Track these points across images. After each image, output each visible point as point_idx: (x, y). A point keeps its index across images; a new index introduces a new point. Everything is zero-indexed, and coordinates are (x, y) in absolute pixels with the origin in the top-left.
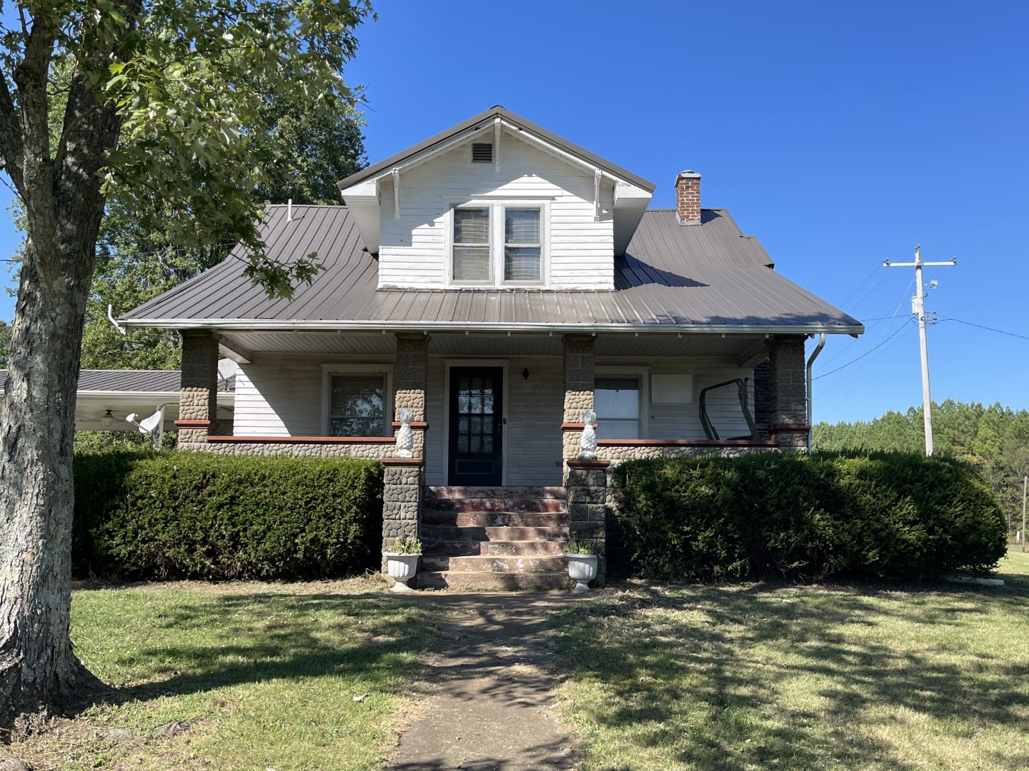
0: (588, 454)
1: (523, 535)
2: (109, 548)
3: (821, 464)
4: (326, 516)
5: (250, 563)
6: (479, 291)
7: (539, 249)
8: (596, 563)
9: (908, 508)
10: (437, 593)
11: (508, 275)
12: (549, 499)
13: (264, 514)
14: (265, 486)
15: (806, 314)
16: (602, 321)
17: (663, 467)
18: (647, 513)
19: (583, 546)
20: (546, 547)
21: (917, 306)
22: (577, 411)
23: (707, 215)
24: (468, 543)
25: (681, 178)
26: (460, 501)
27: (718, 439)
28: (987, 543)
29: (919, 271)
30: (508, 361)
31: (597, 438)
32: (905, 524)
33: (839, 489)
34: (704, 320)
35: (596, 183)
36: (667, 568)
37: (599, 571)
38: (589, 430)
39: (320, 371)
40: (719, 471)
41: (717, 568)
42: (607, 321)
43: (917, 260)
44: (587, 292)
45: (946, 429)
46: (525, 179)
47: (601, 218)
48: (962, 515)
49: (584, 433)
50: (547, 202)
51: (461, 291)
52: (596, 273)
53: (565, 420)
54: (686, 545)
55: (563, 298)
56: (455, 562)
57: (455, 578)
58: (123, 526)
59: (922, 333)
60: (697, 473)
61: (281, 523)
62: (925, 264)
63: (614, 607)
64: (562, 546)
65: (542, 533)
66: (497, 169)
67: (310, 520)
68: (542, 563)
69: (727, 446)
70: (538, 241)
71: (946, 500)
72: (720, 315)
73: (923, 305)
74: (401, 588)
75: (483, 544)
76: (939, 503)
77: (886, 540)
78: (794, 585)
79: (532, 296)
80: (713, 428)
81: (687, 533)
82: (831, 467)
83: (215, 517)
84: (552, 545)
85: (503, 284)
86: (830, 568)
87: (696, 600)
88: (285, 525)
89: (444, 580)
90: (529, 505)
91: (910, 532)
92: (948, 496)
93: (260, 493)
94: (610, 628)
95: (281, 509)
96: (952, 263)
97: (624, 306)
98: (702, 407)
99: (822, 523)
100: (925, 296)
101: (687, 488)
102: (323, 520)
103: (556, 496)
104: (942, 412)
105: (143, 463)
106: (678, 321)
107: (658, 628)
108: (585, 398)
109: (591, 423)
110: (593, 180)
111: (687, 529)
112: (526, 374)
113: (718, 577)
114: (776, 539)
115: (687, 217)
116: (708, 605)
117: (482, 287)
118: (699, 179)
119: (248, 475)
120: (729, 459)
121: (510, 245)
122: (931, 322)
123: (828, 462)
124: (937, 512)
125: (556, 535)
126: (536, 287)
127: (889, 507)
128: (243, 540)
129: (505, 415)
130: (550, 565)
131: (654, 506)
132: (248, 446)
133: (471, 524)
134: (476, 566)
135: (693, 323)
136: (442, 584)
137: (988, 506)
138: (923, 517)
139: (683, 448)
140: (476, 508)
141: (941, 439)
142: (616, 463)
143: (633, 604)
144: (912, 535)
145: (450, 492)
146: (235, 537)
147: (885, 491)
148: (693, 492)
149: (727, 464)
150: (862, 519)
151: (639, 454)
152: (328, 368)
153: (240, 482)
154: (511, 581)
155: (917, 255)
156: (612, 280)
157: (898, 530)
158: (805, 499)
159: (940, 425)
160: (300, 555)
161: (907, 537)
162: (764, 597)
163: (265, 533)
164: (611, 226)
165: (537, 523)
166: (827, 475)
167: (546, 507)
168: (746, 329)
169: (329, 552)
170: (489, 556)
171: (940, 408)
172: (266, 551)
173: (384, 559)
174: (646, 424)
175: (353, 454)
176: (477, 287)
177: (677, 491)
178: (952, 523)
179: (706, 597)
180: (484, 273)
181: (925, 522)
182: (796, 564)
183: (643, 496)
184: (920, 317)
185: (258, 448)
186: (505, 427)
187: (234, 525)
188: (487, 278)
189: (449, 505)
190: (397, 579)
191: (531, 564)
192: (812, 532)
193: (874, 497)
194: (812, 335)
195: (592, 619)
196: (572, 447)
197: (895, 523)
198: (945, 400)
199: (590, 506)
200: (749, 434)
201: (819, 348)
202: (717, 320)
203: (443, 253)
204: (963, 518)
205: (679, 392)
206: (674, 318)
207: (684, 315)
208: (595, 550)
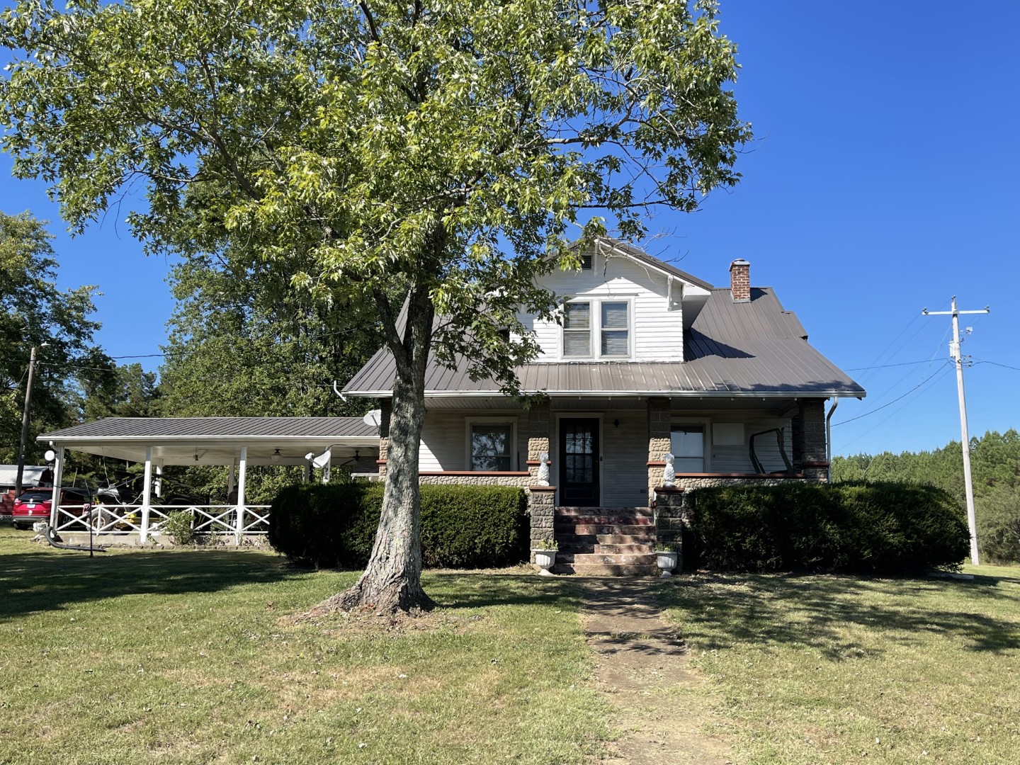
0: (669, 484)
1: (622, 541)
2: (353, 546)
3: (831, 490)
4: (494, 524)
5: (445, 556)
6: (583, 364)
7: (626, 332)
8: (676, 558)
9: (892, 521)
10: (568, 576)
11: (604, 351)
12: (639, 516)
13: (454, 524)
14: (454, 505)
15: (825, 382)
16: (676, 388)
17: (721, 493)
18: (710, 524)
19: (667, 546)
20: (640, 549)
21: (954, 350)
22: (658, 453)
23: (756, 293)
24: (586, 545)
25: (734, 266)
26: (576, 517)
27: (764, 472)
28: (950, 546)
29: (955, 319)
30: (603, 414)
31: (675, 472)
32: (890, 532)
33: (843, 508)
34: (750, 388)
35: (669, 283)
36: (725, 563)
37: (678, 563)
38: (669, 467)
39: (464, 422)
40: (760, 495)
41: (759, 562)
42: (679, 389)
43: (953, 309)
44: (663, 363)
45: (1009, 460)
46: (616, 280)
47: (673, 308)
48: (932, 526)
49: (666, 469)
50: (633, 297)
51: (569, 363)
52: (670, 349)
53: (650, 459)
54: (738, 545)
55: (645, 368)
56: (578, 557)
57: (579, 567)
58: (361, 531)
59: (959, 374)
60: (744, 496)
61: (465, 530)
62: (961, 312)
63: (690, 582)
64: (651, 548)
65: (636, 539)
66: (595, 274)
67: (484, 527)
68: (638, 559)
69: (768, 478)
70: (626, 326)
71: (921, 516)
72: (762, 384)
73: (960, 349)
74: (545, 573)
75: (596, 546)
76: (914, 517)
77: (877, 543)
78: (814, 575)
79: (624, 367)
80: (760, 464)
81: (738, 538)
82: (838, 492)
83: (422, 525)
84: (644, 547)
85: (600, 358)
86: (838, 562)
87: (744, 581)
88: (469, 530)
89: (572, 569)
90: (626, 520)
91: (893, 537)
92: (921, 513)
93: (451, 509)
94: (688, 592)
95: (465, 520)
96: (986, 312)
97: (691, 376)
98: (752, 448)
99: (831, 531)
100: (962, 341)
101: (738, 507)
102: (493, 527)
103: (644, 513)
104: (1005, 442)
105: (371, 489)
106: (731, 388)
107: (718, 592)
108: (664, 443)
109: (671, 462)
110: (667, 282)
111: (738, 535)
112: (617, 423)
113: (760, 569)
114: (800, 542)
115: (739, 296)
116: (752, 583)
117: (585, 361)
118: (748, 266)
119: (443, 497)
120: (768, 487)
121: (605, 329)
122: (967, 364)
123: (837, 489)
124: (914, 524)
125: (646, 541)
126: (625, 360)
127: (879, 519)
128: (440, 541)
129: (601, 455)
130: (643, 560)
131: (715, 520)
132: (427, 478)
133: (586, 533)
134: (593, 560)
135: (743, 390)
136: (573, 572)
137: (951, 520)
138: (904, 527)
139: (736, 480)
140: (587, 522)
141: (1004, 469)
142: (688, 490)
143: (702, 581)
144: (894, 539)
145: (568, 511)
146: (435, 538)
147: (876, 509)
148: (742, 510)
149: (766, 490)
150: (860, 528)
151: (705, 483)
152: (469, 420)
153: (437, 502)
154: (617, 570)
155: (953, 304)
156: (682, 355)
157: (885, 536)
158: (819, 515)
159: (1002, 456)
160: (478, 551)
161: (891, 540)
162: (789, 580)
163: (455, 536)
164: (681, 314)
165: (632, 532)
166: (835, 498)
167: (637, 522)
168: (780, 394)
169: (497, 548)
170: (600, 554)
171: (1002, 439)
172: (456, 548)
173: (532, 554)
174: (708, 461)
175: (500, 483)
176: (581, 361)
177: (731, 509)
178: (925, 531)
179: (750, 580)
180: (587, 351)
181: (905, 531)
182: (814, 559)
183: (707, 513)
184: (957, 360)
185: (434, 479)
186: (601, 463)
187: (435, 531)
188: (589, 354)
189: (569, 519)
190: (542, 567)
191: (631, 559)
192: (824, 537)
193: (868, 513)
194: (828, 398)
195: (676, 587)
196: (655, 479)
197: (883, 531)
198: (1008, 430)
199: (671, 519)
200: (785, 469)
201: (834, 408)
202: (759, 388)
203: (556, 336)
204: (933, 528)
205: (734, 437)
206: (728, 386)
207: (736, 384)
208: (675, 549)
